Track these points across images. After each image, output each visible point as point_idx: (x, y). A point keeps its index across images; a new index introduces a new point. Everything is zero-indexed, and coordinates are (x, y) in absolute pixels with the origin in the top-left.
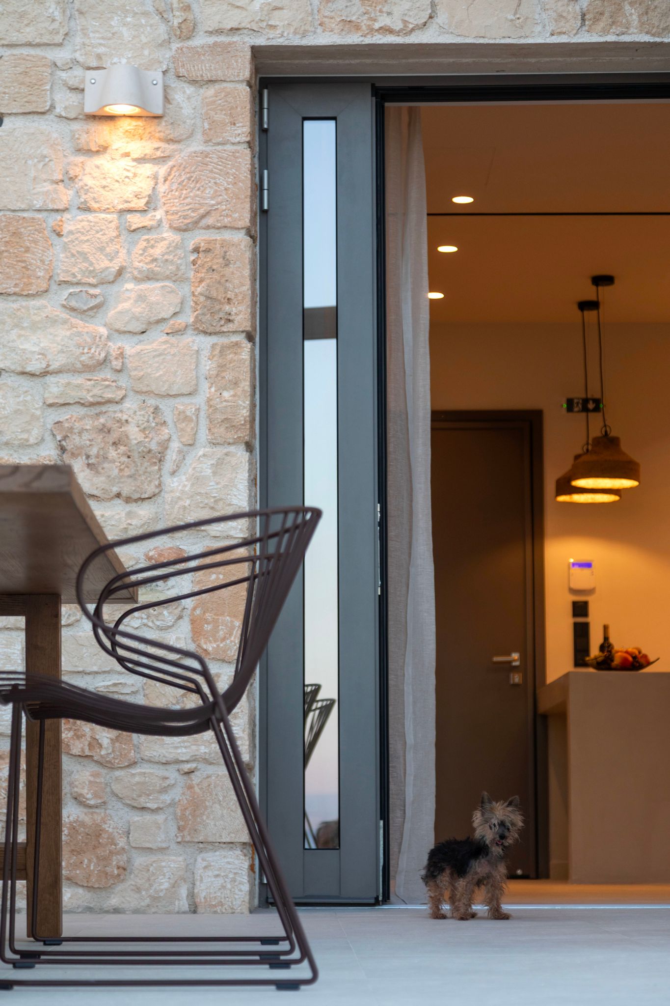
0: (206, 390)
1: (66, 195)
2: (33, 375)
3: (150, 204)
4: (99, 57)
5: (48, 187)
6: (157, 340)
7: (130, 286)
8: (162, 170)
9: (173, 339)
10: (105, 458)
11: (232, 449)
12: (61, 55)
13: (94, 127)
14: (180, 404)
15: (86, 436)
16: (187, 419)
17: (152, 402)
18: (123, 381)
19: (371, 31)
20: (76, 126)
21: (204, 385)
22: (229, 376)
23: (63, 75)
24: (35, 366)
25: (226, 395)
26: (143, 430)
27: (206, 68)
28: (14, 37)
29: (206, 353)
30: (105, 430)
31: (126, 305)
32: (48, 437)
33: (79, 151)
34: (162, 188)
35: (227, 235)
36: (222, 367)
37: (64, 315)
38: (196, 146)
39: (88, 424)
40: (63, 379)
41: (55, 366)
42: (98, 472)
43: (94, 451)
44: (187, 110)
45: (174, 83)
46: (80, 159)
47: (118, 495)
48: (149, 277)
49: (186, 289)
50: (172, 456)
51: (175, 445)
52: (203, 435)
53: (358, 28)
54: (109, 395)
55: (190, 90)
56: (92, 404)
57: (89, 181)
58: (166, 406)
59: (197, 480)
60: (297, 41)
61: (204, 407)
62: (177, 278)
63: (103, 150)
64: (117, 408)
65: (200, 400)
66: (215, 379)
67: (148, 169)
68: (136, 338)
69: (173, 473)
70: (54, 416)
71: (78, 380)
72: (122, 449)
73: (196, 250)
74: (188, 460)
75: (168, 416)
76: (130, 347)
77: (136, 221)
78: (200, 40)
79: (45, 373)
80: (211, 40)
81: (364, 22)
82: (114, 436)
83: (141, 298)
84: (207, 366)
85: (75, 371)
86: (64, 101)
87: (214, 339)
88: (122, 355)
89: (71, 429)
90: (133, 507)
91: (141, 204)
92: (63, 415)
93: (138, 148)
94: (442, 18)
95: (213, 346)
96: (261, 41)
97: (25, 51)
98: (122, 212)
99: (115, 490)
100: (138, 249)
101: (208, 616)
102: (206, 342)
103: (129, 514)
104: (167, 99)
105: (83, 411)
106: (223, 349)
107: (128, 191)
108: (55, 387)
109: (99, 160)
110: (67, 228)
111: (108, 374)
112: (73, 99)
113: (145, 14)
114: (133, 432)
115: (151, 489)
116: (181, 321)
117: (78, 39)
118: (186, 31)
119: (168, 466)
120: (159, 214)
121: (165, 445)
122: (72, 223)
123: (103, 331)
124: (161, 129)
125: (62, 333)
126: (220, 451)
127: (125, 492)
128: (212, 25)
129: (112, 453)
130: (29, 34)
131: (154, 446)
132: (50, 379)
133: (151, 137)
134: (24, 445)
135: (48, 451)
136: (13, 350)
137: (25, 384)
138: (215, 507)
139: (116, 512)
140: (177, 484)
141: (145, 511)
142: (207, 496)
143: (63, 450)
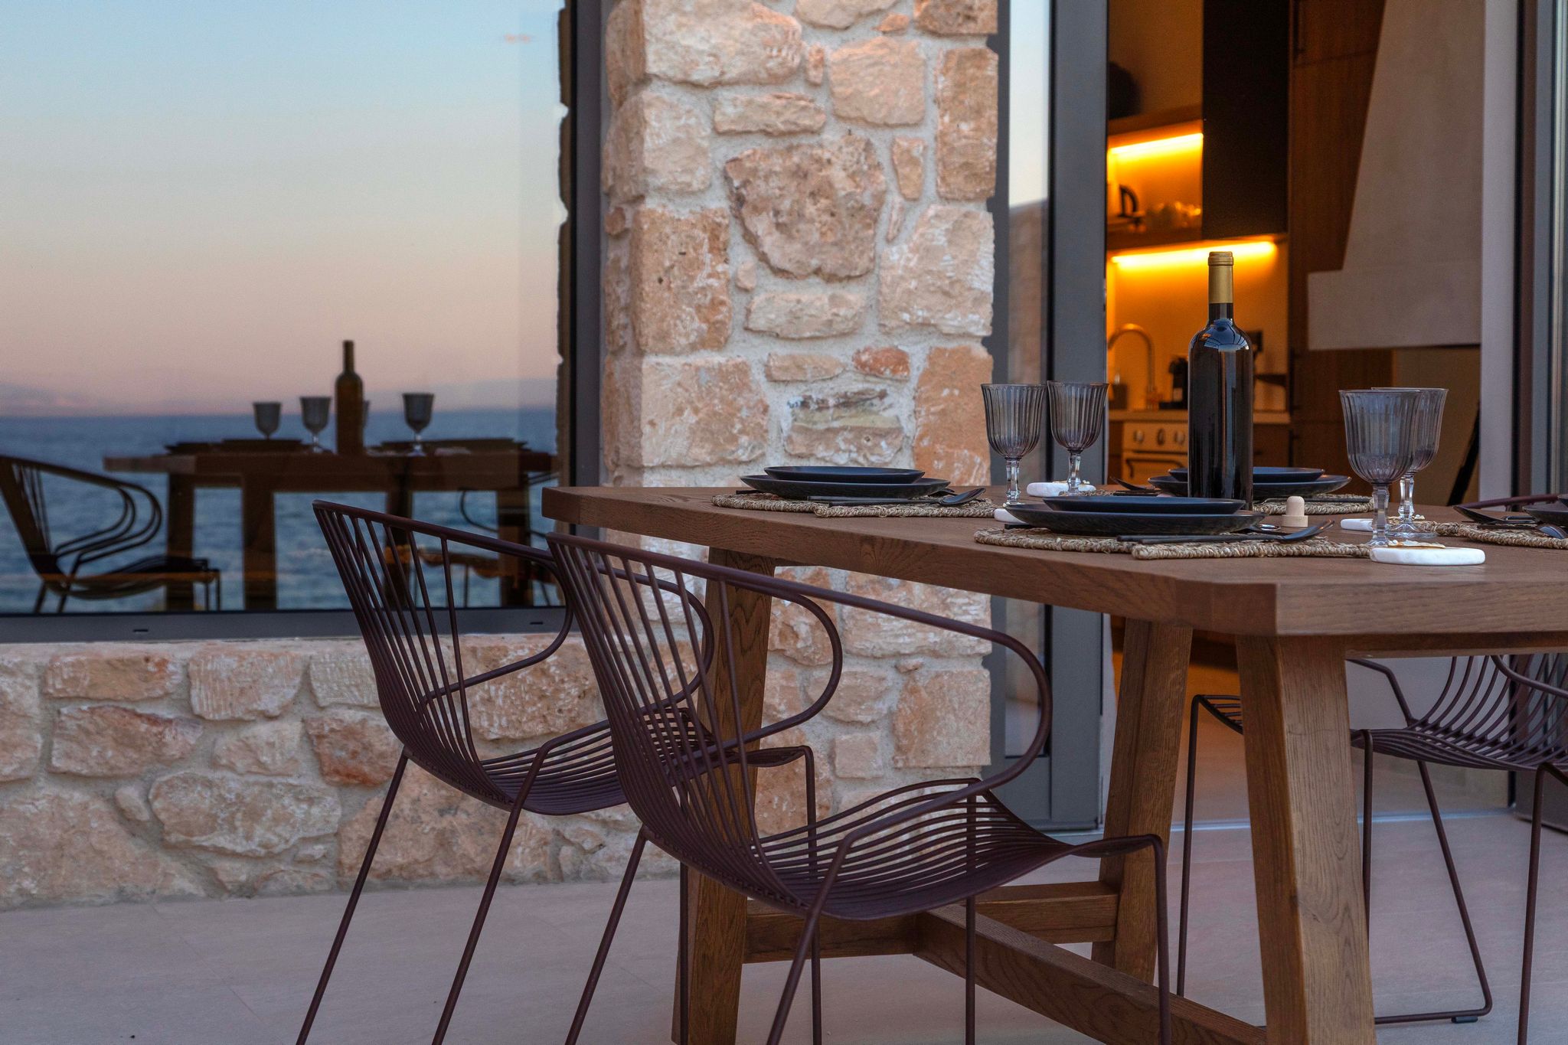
0: (936, 120)
2: (696, 86)
6: (867, 44)
9: (893, 41)
10: (801, 216)
11: (971, 207)
14: (903, 139)
15: (774, 182)
16: (914, 162)
17: (860, 133)
18: (822, 102)
21: (934, 112)
22: (969, 100)
24: (702, 73)
25: (965, 127)
26: (852, 176)
29: (936, 64)
30: (800, 174)
32: (718, 182)
36: (960, 87)
39: (777, 163)
40: (743, 94)
41: (732, 73)
42: (790, 237)
43: (786, 205)
47: (817, 272)
50: (890, 214)
51: (895, 199)
52: (931, 188)
54: (806, 122)
56: (780, 134)
58: (880, 140)
59: (927, 251)
61: (932, 144)
64: (813, 140)
65: (927, 134)
66: (950, 103)
68: (836, 37)
69: (890, 241)
70: (725, 151)
71: (763, 96)
72: (823, 202)
74: (911, 222)
75: (883, 155)
76: (833, 49)
79: (717, 84)
82: (812, 183)
84: (940, 84)
85: (761, 83)
87: (947, 45)
88: (821, 63)
89: (754, 171)
90: (836, 289)
92: (742, 149)
95: (948, 55)
99: (814, 263)
101: (940, 449)
102: (935, 48)
103: (833, 299)
105: (767, 144)
106: (963, 59)
108: (731, 106)
111: (798, 89)
114: (837, 175)
115: (863, 263)
116: (902, 14)
119: (882, 228)
121: (880, 198)
123: (795, 24)
125: (741, 24)
126: (956, 210)
127: (830, 265)
129: (810, 209)
131: (867, 200)
132: (724, 94)
134: (685, 192)
135: (718, 202)
136: (672, 46)
137: (686, 99)
138: (950, 292)
139: (815, 296)
140: (898, 256)
141: (855, 295)
142: (940, 275)
143: (740, 200)
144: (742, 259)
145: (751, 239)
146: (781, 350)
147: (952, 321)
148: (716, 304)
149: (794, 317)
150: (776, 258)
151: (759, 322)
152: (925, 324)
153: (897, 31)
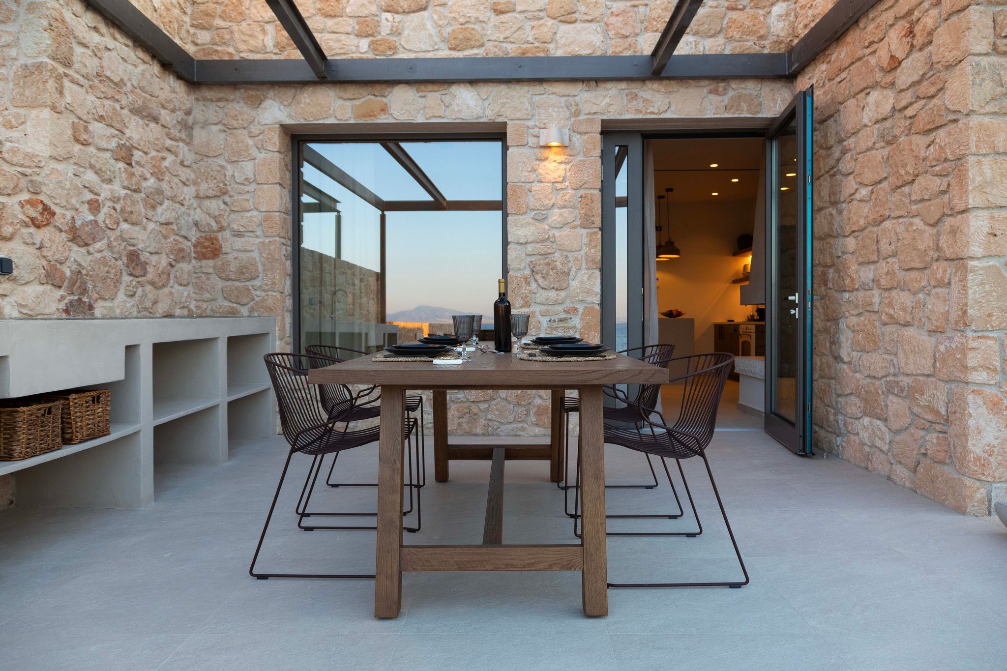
0: (585, 249)
1: (533, 176)
2: (521, 244)
3: (564, 180)
4: (545, 124)
5: (526, 173)
6: (566, 231)
7: (556, 210)
8: (568, 167)
9: (573, 230)
10: (548, 274)
11: (594, 271)
12: (530, 123)
13: (542, 150)
14: (576, 254)
15: (541, 266)
16: (578, 260)
17: (565, 253)
18: (554, 246)
19: (646, 113)
20: (536, 150)
21: (584, 247)
22: (593, 244)
23: (531, 131)
24: (522, 241)
25: (592, 251)
26: (562, 264)
27: (583, 128)
28: (513, 116)
29: (584, 235)
30: (548, 264)
31: (555, 218)
32: (527, 267)
33: (537, 160)
34: (568, 174)
35: (592, 191)
36: (591, 241)
37: (533, 222)
38: (580, 158)
39: (542, 262)
40: (533, 245)
41: (530, 240)
42: (546, 280)
43: (544, 272)
44: (577, 144)
45: (573, 134)
46: (538, 163)
47: (553, 288)
48: (564, 207)
49: (577, 212)
50: (572, 273)
51: (574, 269)
52: (584, 266)
53: (641, 112)
54: (549, 251)
55: (578, 136)
56: (543, 255)
57: (541, 171)
58: (570, 255)
59: (582, 282)
60: (618, 117)
61: (584, 255)
62: (574, 207)
63: (546, 159)
64: (552, 256)
65: (582, 253)
66: (589, 245)
67: (563, 166)
68: (558, 230)
69: (573, 280)
70: (529, 259)
71: (538, 246)
72: (554, 271)
73: (581, 197)
74: (578, 275)
75: (571, 259)
76: (557, 233)
77: (559, 186)
78: (582, 117)
79: (526, 243)
80: (586, 117)
81: (644, 110)
82: (551, 266)
83: (561, 215)
84: (585, 240)
85: (538, 242)
86: (532, 141)
87: (588, 230)
88: (554, 236)
89: (536, 264)
90: (558, 292)
91: (561, 179)
92: (533, 259)
93: (560, 158)
94: (673, 108)
95: (587, 233)
96: (605, 117)
97: (517, 122)
98: (553, 183)
99: (552, 286)
100: (559, 197)
101: (586, 332)
102: (584, 231)
103: (557, 295)
104: (570, 140)
105: (540, 257)
106: (591, 234)
107: (556, 175)
108: (530, 248)
109: (545, 163)
110: (534, 189)
111: (548, 243)
112: (535, 140)
113: (562, 107)
114: (558, 264)
115: (565, 286)
116: (575, 223)
117: (537, 117)
118: (577, 114)
119: (571, 277)
120: (567, 183)
121: (570, 270)
122: (536, 187)
123: (547, 227)
124: (568, 151)
125: (532, 228)
126: (590, 272)
127: (556, 287)
128: (587, 111)
129: (551, 273)
130: (518, 115)
131: (566, 270)
132: (528, 245)
133: (564, 154)
134: (519, 269)
135: (527, 272)
136: (514, 235)
137: (519, 247)
138: (588, 292)
139: (552, 294)
140: (574, 284)
141: (563, 294)
142: (586, 288)
143: (533, 271)
144: (534, 285)
145: (536, 280)
146: (544, 308)
147: (589, 299)
148: (526, 297)
149: (547, 299)
150: (542, 285)
151: (538, 301)
152: (582, 300)
153: (574, 227)
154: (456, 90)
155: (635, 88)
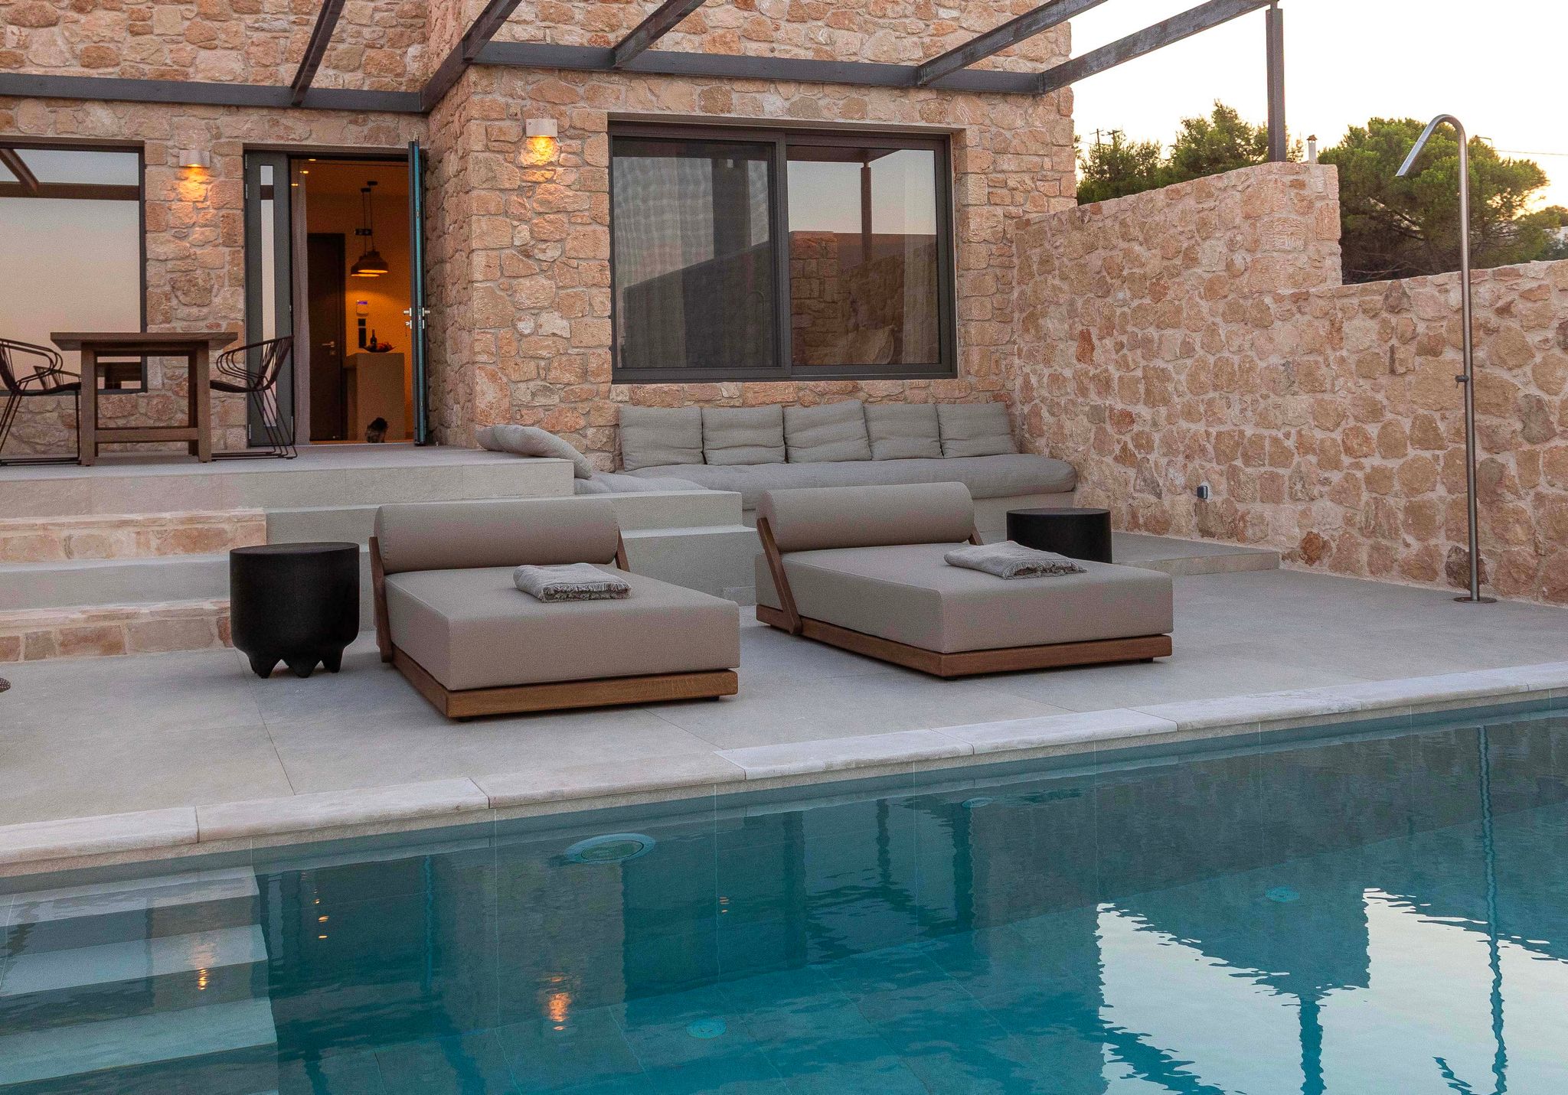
0: (227, 267)
1: (173, 195)
2: (161, 261)
3: (206, 199)
4: (185, 145)
5: (166, 192)
6: (208, 249)
7: (197, 229)
8: (210, 187)
9: (215, 248)
10: (190, 291)
11: (238, 288)
12: (170, 143)
13: (182, 170)
14: (218, 272)
15: (182, 283)
16: (220, 277)
17: (207, 271)
18: (196, 264)
19: (288, 140)
20: (176, 170)
21: (227, 265)
22: (237, 262)
23: (171, 151)
24: (162, 258)
25: (236, 269)
26: (204, 281)
27: (225, 150)
28: (152, 136)
29: (228, 254)
30: (189, 281)
31: (196, 236)
32: (168, 283)
33: (177, 179)
34: (210, 194)
35: (235, 211)
36: (233, 259)
37: (172, 239)
38: (222, 179)
39: (183, 279)
40: (175, 262)
41: (170, 258)
42: (187, 296)
43: (185, 288)
44: (218, 166)
45: (213, 155)
46: (177, 182)
47: (195, 305)
48: (205, 226)
49: (219, 230)
50: (215, 290)
51: (216, 286)
52: (227, 283)
53: (282, 138)
54: (191, 268)
55: (219, 158)
56: (183, 272)
57: (182, 191)
58: (212, 273)
59: (225, 299)
60: (260, 142)
61: (227, 273)
62: (216, 226)
63: (186, 179)
64: (194, 273)
65: (225, 270)
66: (231, 262)
67: (204, 186)
68: (200, 248)
69: (215, 297)
70: (169, 276)
71: (179, 263)
72: (196, 288)
73: (223, 216)
74: (221, 292)
75: (213, 276)
76: (199, 251)
77: (200, 205)
78: (223, 140)
79: (166, 260)
80: (227, 140)
81: (286, 136)
82: (193, 283)
83: (203, 233)
84: (228, 258)
85: (177, 259)
86: (171, 160)
87: (230, 249)
88: (195, 254)
89: (177, 281)
90: (200, 308)
91: (202, 199)
92: (174, 276)
93: (201, 178)
94: (314, 136)
95: (230, 251)
96: (247, 141)
97: (155, 141)
98: (194, 202)
99: (194, 302)
100: (200, 216)
102: (227, 250)
103: (199, 311)
104: (211, 161)
105: (181, 274)
106: (235, 252)
107: (197, 195)
108: (170, 265)
109: (185, 183)
110: (174, 207)
111: (190, 261)
112: (175, 160)
113: (202, 130)
114: (200, 281)
115: (207, 302)
116: (217, 242)
117: (176, 138)
118: (218, 136)
119: (214, 294)
120: (208, 203)
121: (212, 287)
122: (175, 205)
123: (188, 245)
124: (208, 172)
125: (172, 246)
126: (234, 289)
127: (198, 303)
128: (227, 135)
129: (193, 289)
130: (157, 135)
131: (208, 287)
132: (168, 262)
133: (205, 175)
134: (158, 286)
135: (168, 288)
136: (154, 252)
137: (158, 264)
138: (232, 308)
139: (194, 310)
140: (217, 300)
141: (205, 310)
142: (229, 304)
143: (173, 287)
144: (174, 302)
145: (177, 297)
146: (185, 323)
147: (233, 316)
148: (167, 313)
149: (189, 315)
150: (183, 301)
151: (179, 317)
152: (225, 317)
153: (215, 246)
154: (88, 106)
155: (276, 115)
